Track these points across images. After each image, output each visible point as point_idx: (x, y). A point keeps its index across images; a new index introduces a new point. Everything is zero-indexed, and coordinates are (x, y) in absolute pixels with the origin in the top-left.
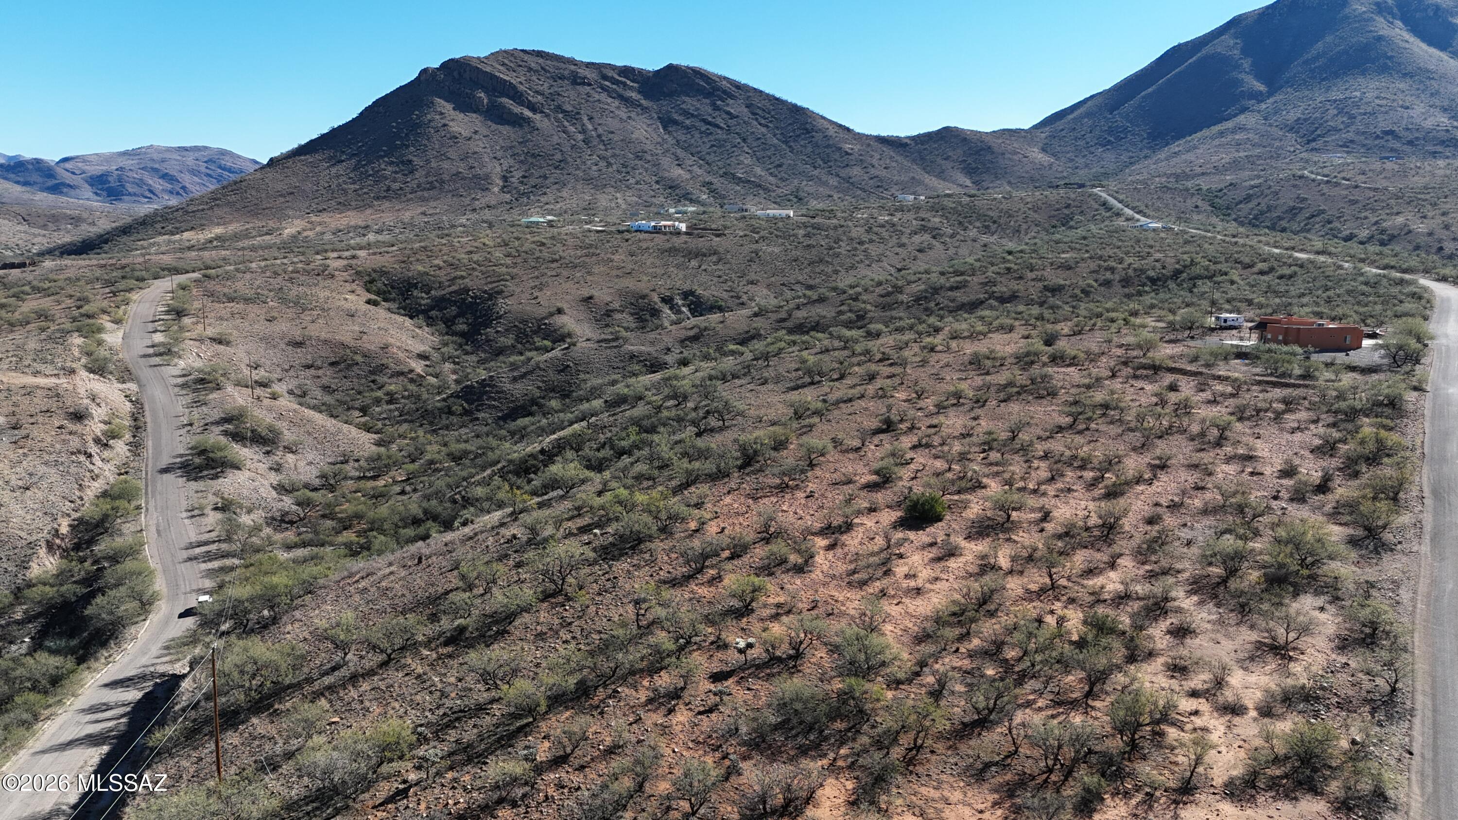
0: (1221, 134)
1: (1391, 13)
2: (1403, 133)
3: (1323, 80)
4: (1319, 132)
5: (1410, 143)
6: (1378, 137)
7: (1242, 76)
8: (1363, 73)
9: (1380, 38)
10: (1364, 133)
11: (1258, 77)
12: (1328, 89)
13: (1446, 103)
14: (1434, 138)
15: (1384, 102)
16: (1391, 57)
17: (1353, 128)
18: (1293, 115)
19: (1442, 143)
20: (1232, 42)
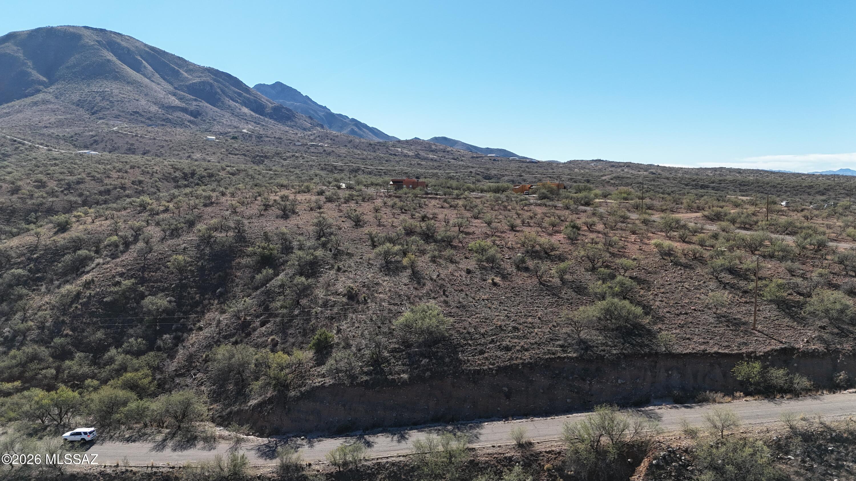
0: (36, 104)
1: (106, 48)
2: (143, 114)
3: (83, 79)
4: (95, 109)
5: (149, 119)
6: (131, 114)
7: (30, 70)
8: (106, 78)
9: (109, 61)
10: (123, 111)
11: (39, 72)
12: (89, 85)
13: (154, 100)
14: (159, 118)
15: (125, 96)
16: (118, 72)
17: (115, 108)
18: (76, 97)
19: (164, 120)
20: (15, 48)
